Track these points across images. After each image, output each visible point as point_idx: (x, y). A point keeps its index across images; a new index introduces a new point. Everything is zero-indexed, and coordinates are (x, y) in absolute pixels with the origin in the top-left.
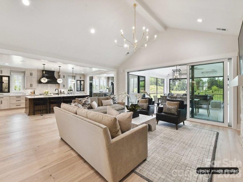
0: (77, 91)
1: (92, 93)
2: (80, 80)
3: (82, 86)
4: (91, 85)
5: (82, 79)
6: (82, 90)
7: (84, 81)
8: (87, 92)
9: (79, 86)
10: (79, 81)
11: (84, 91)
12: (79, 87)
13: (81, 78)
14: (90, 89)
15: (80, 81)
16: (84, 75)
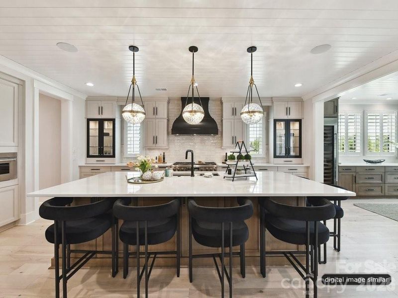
0: (275, 156)
1: (333, 167)
2: (286, 117)
3: (292, 139)
4: (330, 134)
5: (292, 116)
6: (292, 153)
7: (300, 121)
8: (313, 160)
9: (283, 138)
10: (283, 123)
11: (300, 156)
12: (283, 143)
13: (288, 111)
14: (325, 150)
15: (287, 123)
16: (300, 101)
